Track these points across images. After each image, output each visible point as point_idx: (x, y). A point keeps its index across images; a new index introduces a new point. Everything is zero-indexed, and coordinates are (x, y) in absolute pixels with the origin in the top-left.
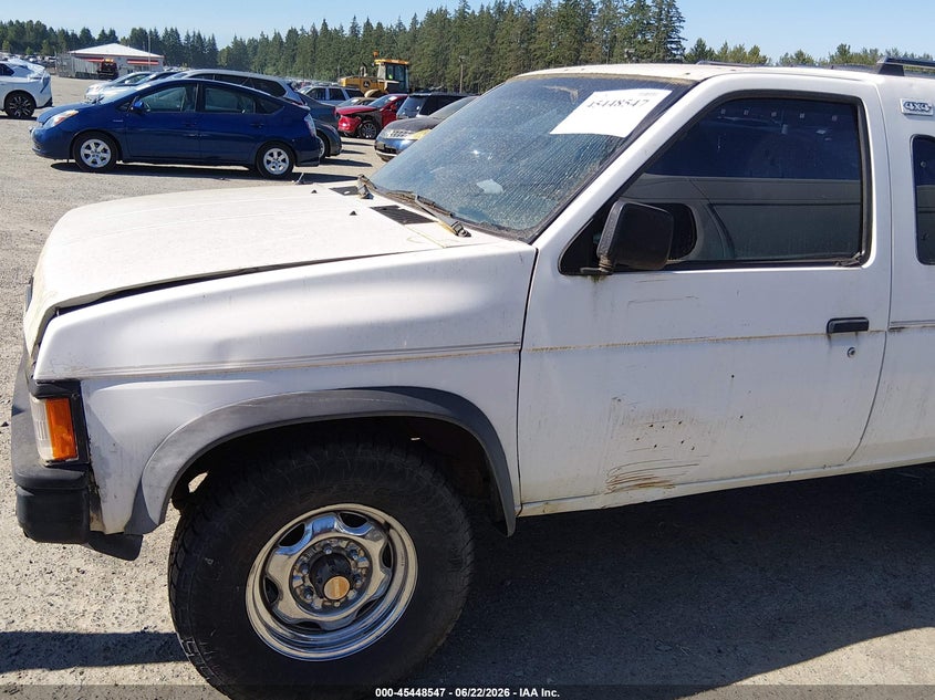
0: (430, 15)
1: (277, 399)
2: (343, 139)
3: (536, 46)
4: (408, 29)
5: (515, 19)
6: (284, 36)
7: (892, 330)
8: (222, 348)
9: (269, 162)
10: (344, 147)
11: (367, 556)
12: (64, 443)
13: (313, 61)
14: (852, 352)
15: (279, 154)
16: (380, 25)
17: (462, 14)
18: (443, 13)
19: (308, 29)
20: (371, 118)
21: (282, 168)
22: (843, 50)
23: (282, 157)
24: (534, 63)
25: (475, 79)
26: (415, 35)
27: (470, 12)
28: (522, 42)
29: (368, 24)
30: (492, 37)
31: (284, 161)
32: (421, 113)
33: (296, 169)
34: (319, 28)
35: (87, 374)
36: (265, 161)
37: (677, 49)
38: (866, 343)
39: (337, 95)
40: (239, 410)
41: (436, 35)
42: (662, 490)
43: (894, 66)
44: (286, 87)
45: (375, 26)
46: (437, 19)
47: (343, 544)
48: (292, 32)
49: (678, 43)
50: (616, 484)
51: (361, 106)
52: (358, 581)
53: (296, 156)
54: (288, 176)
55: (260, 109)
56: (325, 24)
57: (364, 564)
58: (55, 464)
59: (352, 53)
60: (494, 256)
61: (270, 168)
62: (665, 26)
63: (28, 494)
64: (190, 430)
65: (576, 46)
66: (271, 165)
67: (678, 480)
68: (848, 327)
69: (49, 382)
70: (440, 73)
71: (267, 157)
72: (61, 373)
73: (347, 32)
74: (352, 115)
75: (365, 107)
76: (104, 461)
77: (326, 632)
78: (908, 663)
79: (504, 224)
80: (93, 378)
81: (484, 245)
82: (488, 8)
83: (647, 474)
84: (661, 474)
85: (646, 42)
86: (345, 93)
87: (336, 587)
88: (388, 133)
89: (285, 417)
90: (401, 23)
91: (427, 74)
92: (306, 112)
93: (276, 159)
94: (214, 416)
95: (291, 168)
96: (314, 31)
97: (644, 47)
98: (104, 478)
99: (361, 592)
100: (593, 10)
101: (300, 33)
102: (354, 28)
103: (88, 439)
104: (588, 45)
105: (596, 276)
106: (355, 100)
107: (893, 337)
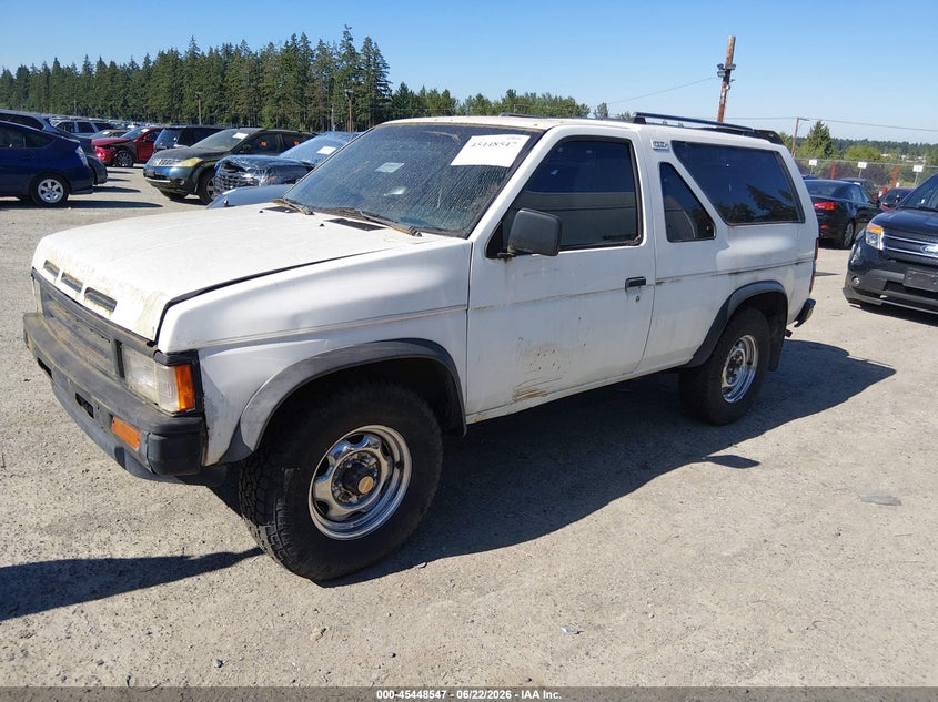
0: (162, 55)
1: (332, 352)
2: (108, 169)
3: (264, 84)
4: (141, 67)
5: (242, 61)
6: (14, 73)
7: (657, 284)
8: (295, 319)
9: (43, 192)
10: (110, 176)
11: (374, 456)
12: (186, 399)
13: (48, 96)
14: (638, 299)
15: (53, 184)
16: (113, 64)
17: (193, 55)
18: (174, 54)
19: (39, 67)
20: (125, 148)
21: (57, 197)
22: (511, 94)
23: (55, 187)
24: (264, 99)
25: (211, 112)
26: (149, 72)
27: (200, 53)
28: (251, 81)
29: (101, 63)
30: (223, 76)
31: (58, 190)
32: (179, 143)
33: (71, 197)
34: (51, 66)
35: (204, 345)
36: (39, 191)
37: (385, 91)
38: (645, 292)
39: (86, 128)
40: (311, 361)
41: (169, 73)
42: (540, 398)
43: (640, 119)
44: (43, 122)
45: (108, 65)
46: (169, 60)
47: (356, 456)
48: (22, 70)
49: (385, 85)
50: (517, 397)
51: (113, 138)
52: (374, 473)
53: (69, 184)
54: (63, 204)
55: (30, 143)
56: (57, 63)
57: (374, 461)
58: (180, 414)
59: (87, 89)
60: (431, 251)
61: (44, 197)
62: (374, 71)
63: (162, 438)
64: (279, 378)
65: (300, 85)
66: (46, 194)
67: (550, 390)
68: (635, 283)
69: (175, 353)
70: (176, 106)
71: (41, 187)
72: (184, 346)
73: (80, 69)
74: (106, 146)
75: (116, 138)
76: (214, 409)
77: (365, 514)
78: (656, 500)
79: (442, 227)
80: (208, 348)
81: (433, 242)
82: (217, 51)
83: (532, 388)
84: (540, 387)
85: (359, 84)
86: (95, 127)
87: (365, 484)
88: (156, 161)
89: (341, 364)
90: (133, 62)
91: (163, 108)
92: (77, 145)
93: (51, 189)
94: (295, 367)
95: (65, 196)
96: (46, 69)
97: (358, 88)
98: (213, 422)
99: (378, 479)
100: (312, 56)
101: (30, 70)
102: (87, 67)
103: (203, 393)
104: (311, 85)
105: (507, 258)
106: (106, 132)
107: (658, 288)
